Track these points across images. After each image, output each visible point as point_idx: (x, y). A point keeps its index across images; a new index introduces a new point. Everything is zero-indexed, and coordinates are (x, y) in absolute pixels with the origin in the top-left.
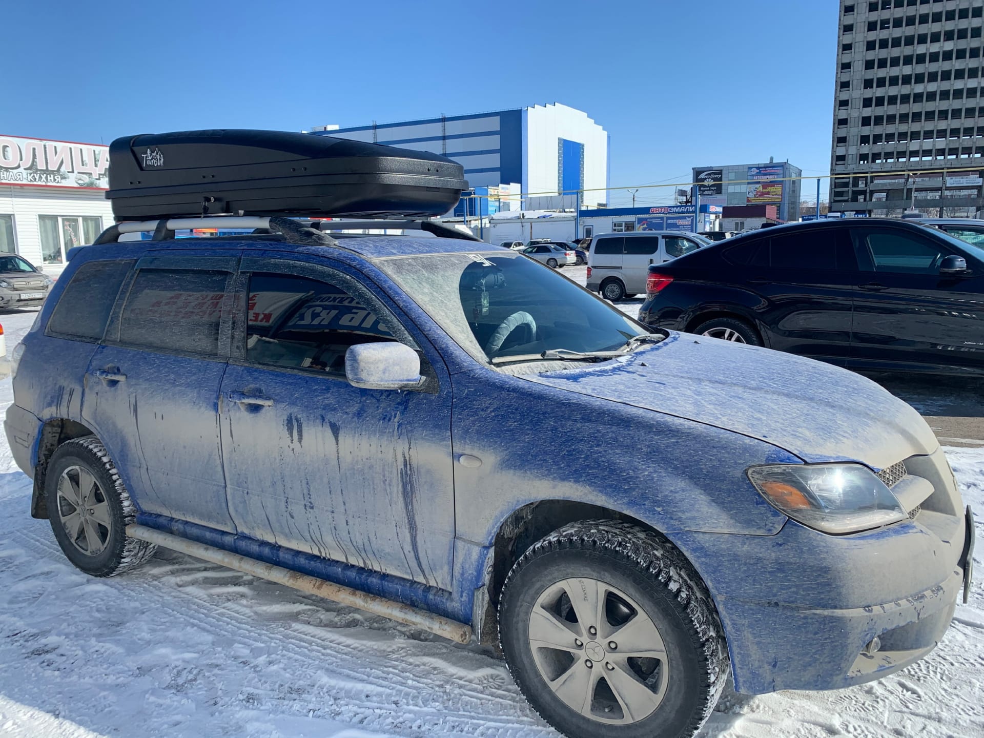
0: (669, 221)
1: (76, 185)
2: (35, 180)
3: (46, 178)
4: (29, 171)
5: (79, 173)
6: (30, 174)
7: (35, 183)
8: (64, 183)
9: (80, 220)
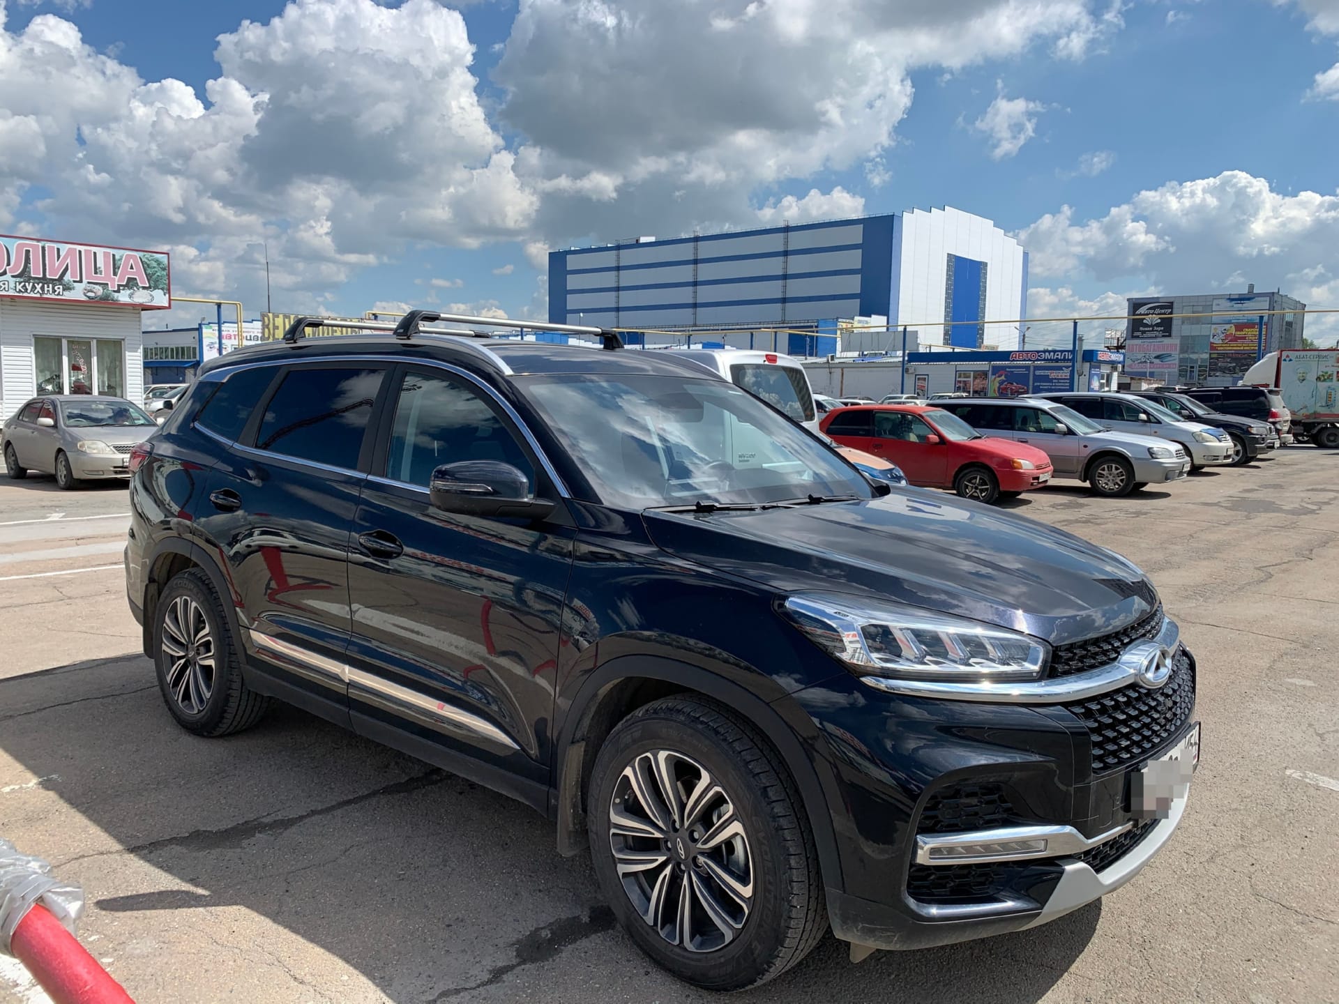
0: (1038, 373)
1: (84, 298)
2: (27, 289)
3: (42, 288)
4: (18, 279)
5: (89, 283)
6: (20, 283)
7: (25, 294)
8: (68, 295)
9: (94, 344)
